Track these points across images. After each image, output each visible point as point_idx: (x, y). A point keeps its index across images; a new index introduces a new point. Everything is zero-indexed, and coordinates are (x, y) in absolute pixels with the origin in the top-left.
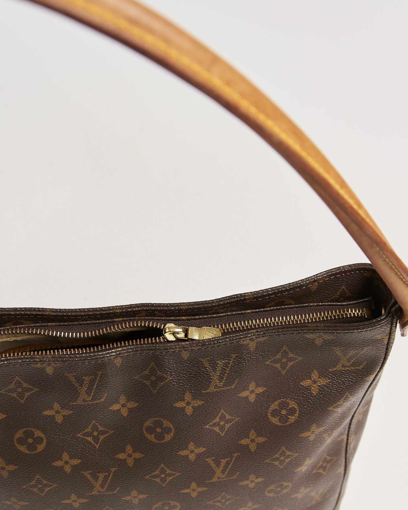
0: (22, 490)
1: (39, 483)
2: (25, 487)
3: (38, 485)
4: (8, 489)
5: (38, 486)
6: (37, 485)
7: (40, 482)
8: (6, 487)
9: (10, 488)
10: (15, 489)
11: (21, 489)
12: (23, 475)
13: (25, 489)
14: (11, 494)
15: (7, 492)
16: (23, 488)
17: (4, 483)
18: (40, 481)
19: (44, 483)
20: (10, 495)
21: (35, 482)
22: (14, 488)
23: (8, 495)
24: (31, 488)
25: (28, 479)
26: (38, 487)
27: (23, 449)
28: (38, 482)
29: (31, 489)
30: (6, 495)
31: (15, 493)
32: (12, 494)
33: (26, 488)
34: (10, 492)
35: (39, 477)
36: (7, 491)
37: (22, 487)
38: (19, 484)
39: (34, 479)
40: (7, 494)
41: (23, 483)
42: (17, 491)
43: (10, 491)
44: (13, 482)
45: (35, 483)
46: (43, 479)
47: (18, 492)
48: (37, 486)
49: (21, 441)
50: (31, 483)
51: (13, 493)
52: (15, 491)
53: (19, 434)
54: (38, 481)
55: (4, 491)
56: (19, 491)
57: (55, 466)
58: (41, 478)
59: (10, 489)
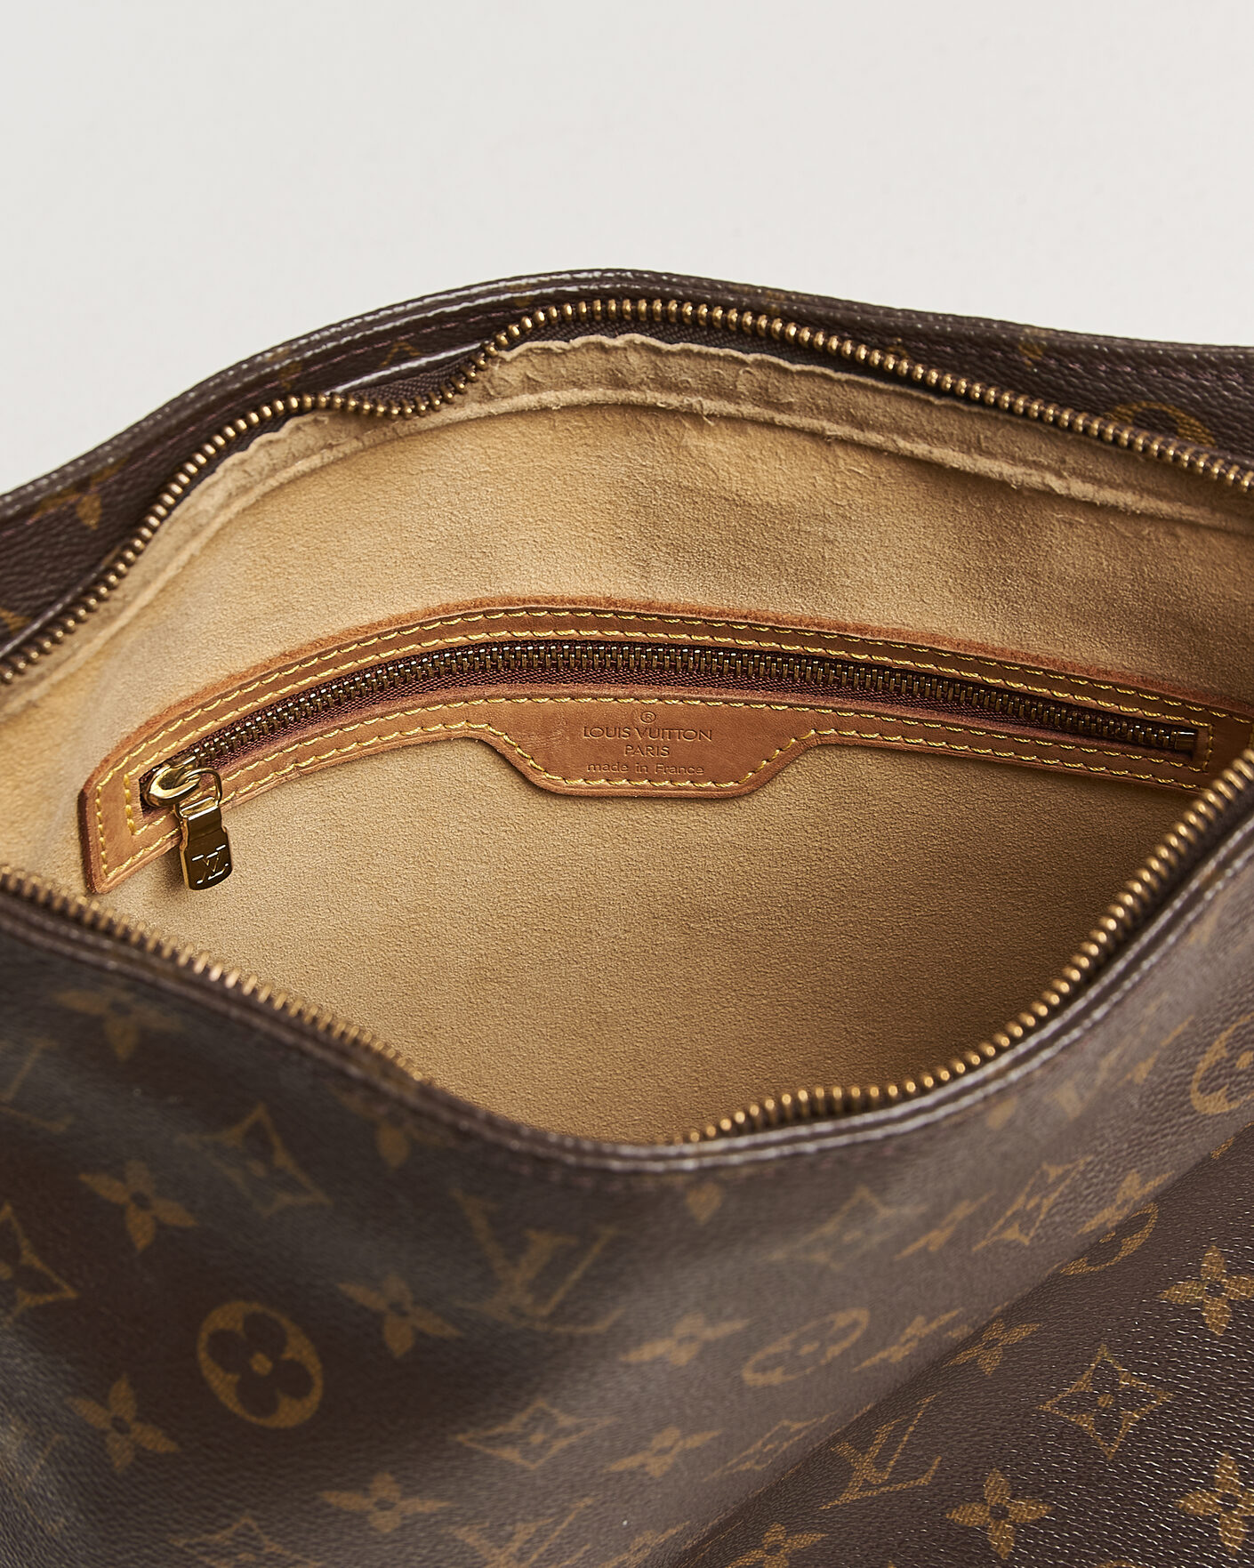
0: (167, 1551)
1: (249, 1545)
2: (181, 1543)
3: (240, 1553)
4: (112, 1527)
5: (240, 1557)
6: (235, 1550)
7: (254, 1543)
8: (102, 1517)
9: (121, 1525)
10: (138, 1537)
11: (162, 1545)
12: (188, 1494)
13: (182, 1552)
14: (113, 1557)
15: (103, 1539)
16: (172, 1546)
17: (104, 1491)
18: (254, 1539)
19: (267, 1550)
20: (109, 1560)
21: (232, 1539)
22: (135, 1533)
23: (100, 1558)
24: (205, 1554)
25: (205, 1517)
26: (238, 1560)
27: (222, 1383)
28: (242, 1539)
29: (207, 1560)
30: (92, 1551)
31: (133, 1554)
32: (120, 1558)
33: (187, 1549)
34: (114, 1543)
35: (254, 1525)
36: (102, 1534)
37: (171, 1542)
38: (159, 1522)
39: (229, 1526)
40: (99, 1552)
41: (178, 1522)
42: (146, 1551)
43: (113, 1538)
44: (142, 1506)
45: (228, 1543)
46: (267, 1533)
47: (147, 1557)
48: (236, 1554)
49: (227, 1349)
50: (210, 1537)
51: (128, 1552)
52: (135, 1547)
53: (227, 1317)
54: (243, 1535)
55: (91, 1534)
56: (155, 1551)
57: (329, 1506)
58: (257, 1531)
59: (120, 1529)
